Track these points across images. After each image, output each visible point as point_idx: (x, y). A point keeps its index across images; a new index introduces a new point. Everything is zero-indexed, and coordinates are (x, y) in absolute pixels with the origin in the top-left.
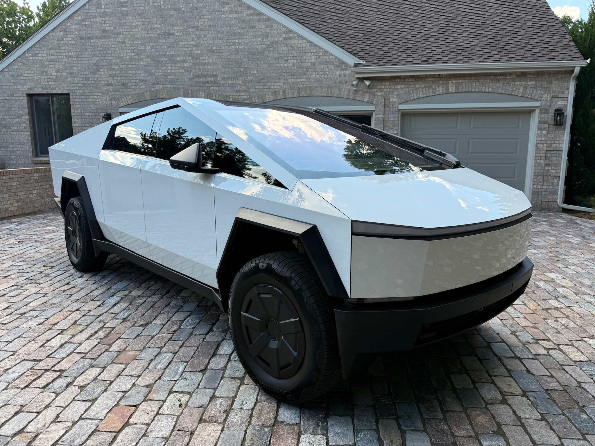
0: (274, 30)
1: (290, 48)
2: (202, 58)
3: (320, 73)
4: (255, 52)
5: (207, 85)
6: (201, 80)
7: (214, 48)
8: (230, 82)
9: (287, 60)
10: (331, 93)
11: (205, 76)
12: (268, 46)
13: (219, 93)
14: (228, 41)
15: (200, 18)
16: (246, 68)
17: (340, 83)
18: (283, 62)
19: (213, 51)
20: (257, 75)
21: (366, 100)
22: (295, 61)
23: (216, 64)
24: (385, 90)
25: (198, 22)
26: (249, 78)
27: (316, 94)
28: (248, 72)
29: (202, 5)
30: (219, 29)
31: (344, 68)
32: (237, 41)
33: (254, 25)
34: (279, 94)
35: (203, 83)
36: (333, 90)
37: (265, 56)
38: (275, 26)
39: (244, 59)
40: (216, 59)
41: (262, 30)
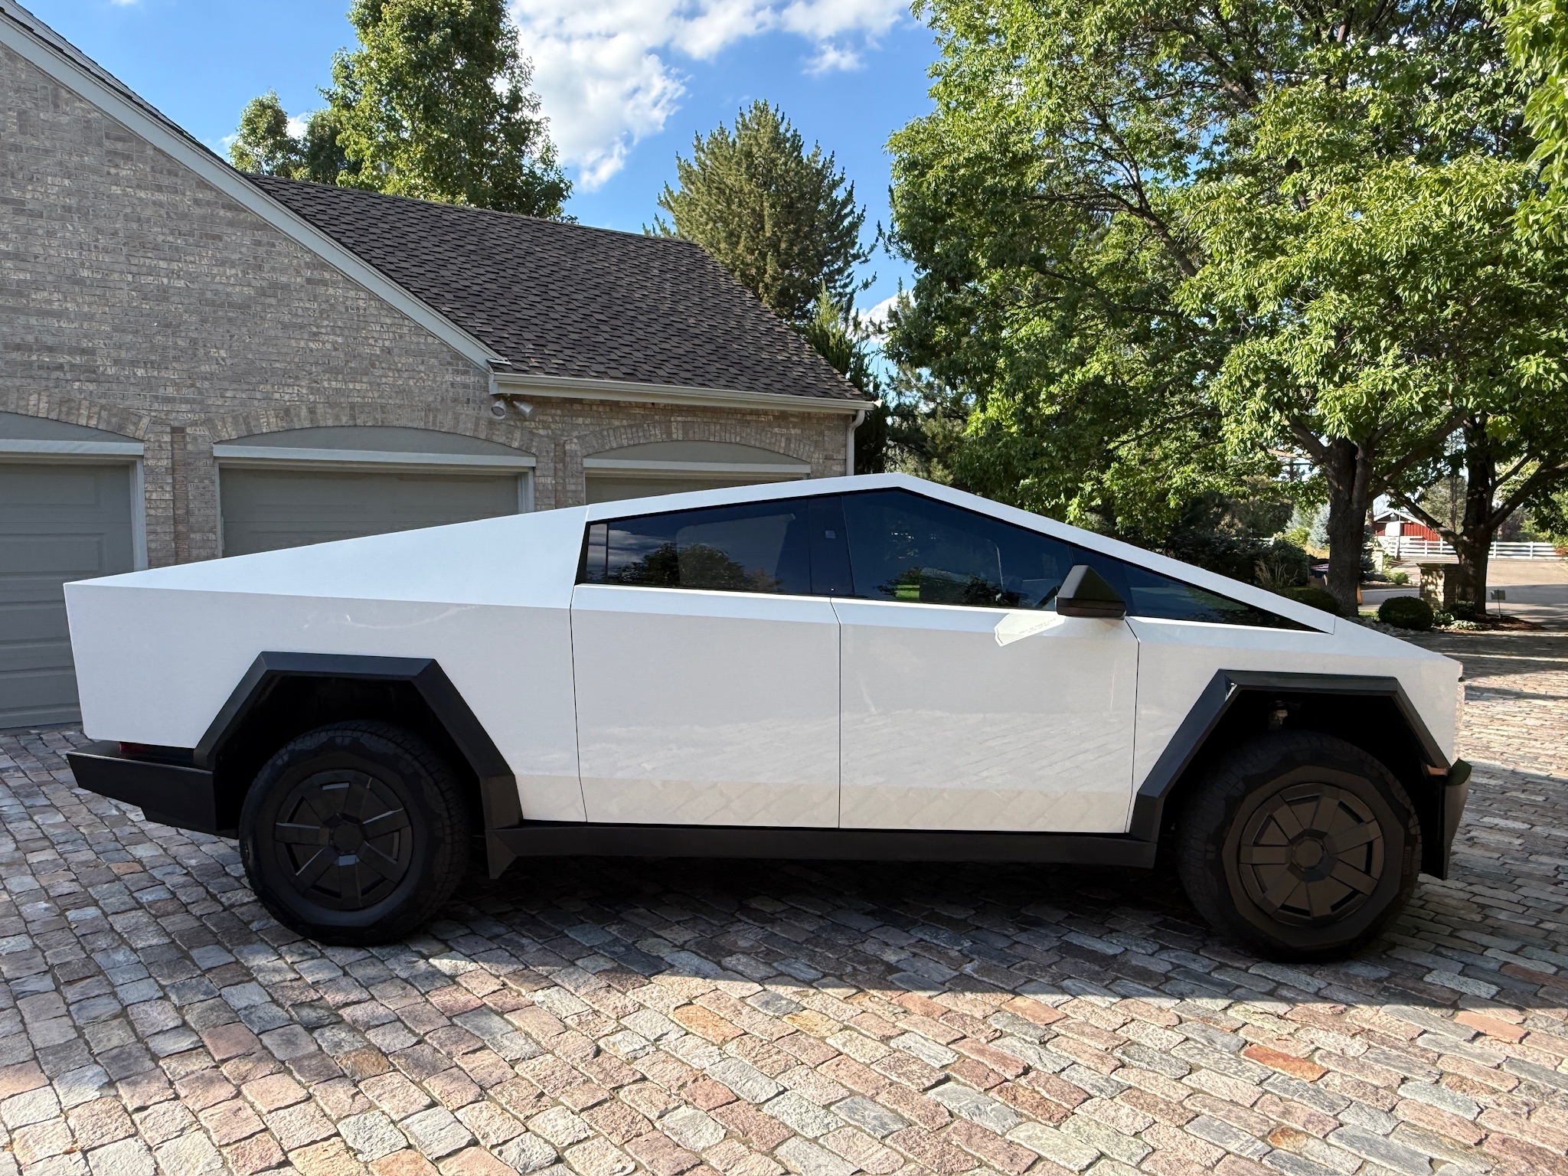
0: (280, 254)
1: (324, 306)
2: (40, 295)
3: (405, 375)
4: (222, 303)
5: (56, 374)
6: (34, 358)
7: (85, 273)
8: (140, 372)
9: (315, 334)
10: (434, 423)
11: (51, 349)
12: (262, 292)
13: (103, 401)
14: (135, 261)
15: (31, 179)
16: (194, 342)
17: (455, 400)
18: (306, 336)
19: (80, 282)
20: (229, 362)
21: (516, 444)
22: (340, 340)
23: (90, 317)
24: (553, 426)
25: (24, 190)
26: (205, 368)
27: (396, 423)
28: (202, 351)
29: (36, 143)
30: (102, 223)
31: (461, 367)
32: (163, 264)
33: (217, 231)
34: (298, 416)
35: (40, 368)
36: (440, 417)
37: (254, 316)
38: (281, 246)
39: (186, 316)
40: (90, 304)
41: (244, 250)
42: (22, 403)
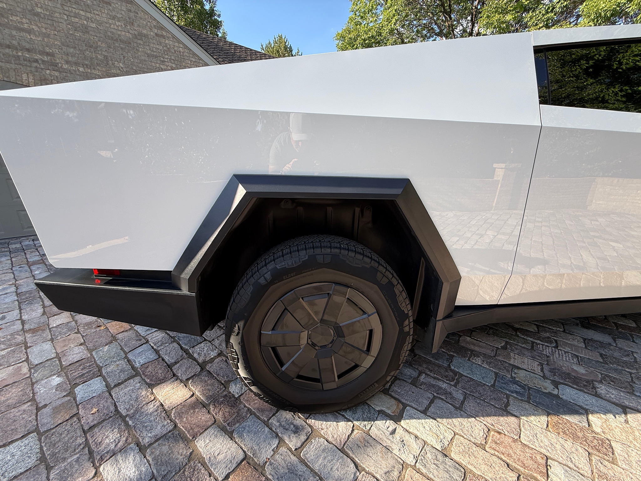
0: (141, 18)
4: (117, 39)
5: (35, 64)
6: (20, 54)
7: (39, 10)
11: (28, 50)
12: (135, 36)
20: (125, 70)
23: (48, 36)
28: (110, 62)
32: (82, 13)
35: (25, 60)
37: (134, 48)
38: (141, 14)
39: (99, 43)
40: (46, 29)
41: (123, 13)
42: (19, 78)
